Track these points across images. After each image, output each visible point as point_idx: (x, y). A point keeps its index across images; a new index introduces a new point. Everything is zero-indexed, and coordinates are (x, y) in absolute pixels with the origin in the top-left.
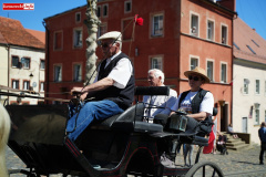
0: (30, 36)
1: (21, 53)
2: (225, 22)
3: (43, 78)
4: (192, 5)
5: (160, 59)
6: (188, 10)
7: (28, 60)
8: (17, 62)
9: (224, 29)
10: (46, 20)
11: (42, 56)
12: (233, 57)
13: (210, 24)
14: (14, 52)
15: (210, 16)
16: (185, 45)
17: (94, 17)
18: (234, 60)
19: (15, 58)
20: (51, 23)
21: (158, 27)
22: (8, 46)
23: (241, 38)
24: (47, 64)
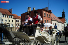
0: (19, 17)
3: (21, 24)
6: (44, 12)
8: (17, 21)
9: (50, 15)
11: (21, 20)
12: (51, 20)
13: (47, 14)
15: (47, 13)
16: (44, 18)
20: (22, 15)
22: (15, 19)
24: (21, 21)
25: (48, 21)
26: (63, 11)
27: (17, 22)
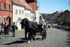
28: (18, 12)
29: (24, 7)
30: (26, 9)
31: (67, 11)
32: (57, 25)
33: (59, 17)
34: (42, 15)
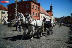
0: (5, 8)
1: (3, 11)
2: (38, 6)
3: (7, 16)
4: (33, 3)
5: (28, 12)
6: (33, 4)
7: (5, 12)
10: (8, 5)
11: (7, 12)
13: (36, 7)
14: (2, 11)
15: (36, 5)
16: (32, 10)
17: (16, 5)
18: (40, 13)
19: (2, 12)
21: (27, 7)
23: (41, 9)
25: (36, 13)
26: (51, 5)
27: (3, 13)
28: (43, 17)
29: (46, 14)
30: (46, 15)
31: (69, 16)
32: (63, 23)
33: (64, 19)
34: (55, 18)
